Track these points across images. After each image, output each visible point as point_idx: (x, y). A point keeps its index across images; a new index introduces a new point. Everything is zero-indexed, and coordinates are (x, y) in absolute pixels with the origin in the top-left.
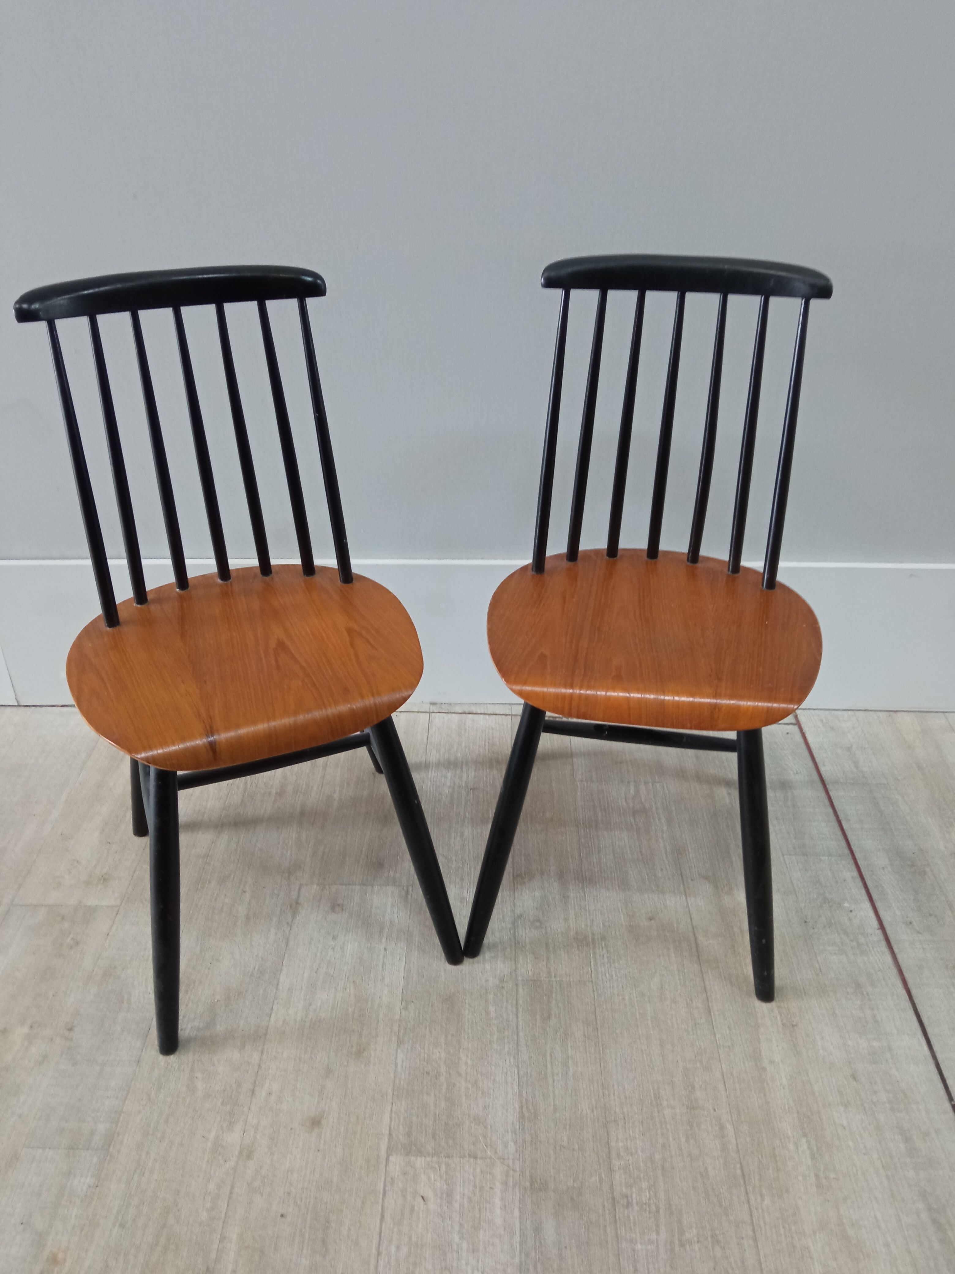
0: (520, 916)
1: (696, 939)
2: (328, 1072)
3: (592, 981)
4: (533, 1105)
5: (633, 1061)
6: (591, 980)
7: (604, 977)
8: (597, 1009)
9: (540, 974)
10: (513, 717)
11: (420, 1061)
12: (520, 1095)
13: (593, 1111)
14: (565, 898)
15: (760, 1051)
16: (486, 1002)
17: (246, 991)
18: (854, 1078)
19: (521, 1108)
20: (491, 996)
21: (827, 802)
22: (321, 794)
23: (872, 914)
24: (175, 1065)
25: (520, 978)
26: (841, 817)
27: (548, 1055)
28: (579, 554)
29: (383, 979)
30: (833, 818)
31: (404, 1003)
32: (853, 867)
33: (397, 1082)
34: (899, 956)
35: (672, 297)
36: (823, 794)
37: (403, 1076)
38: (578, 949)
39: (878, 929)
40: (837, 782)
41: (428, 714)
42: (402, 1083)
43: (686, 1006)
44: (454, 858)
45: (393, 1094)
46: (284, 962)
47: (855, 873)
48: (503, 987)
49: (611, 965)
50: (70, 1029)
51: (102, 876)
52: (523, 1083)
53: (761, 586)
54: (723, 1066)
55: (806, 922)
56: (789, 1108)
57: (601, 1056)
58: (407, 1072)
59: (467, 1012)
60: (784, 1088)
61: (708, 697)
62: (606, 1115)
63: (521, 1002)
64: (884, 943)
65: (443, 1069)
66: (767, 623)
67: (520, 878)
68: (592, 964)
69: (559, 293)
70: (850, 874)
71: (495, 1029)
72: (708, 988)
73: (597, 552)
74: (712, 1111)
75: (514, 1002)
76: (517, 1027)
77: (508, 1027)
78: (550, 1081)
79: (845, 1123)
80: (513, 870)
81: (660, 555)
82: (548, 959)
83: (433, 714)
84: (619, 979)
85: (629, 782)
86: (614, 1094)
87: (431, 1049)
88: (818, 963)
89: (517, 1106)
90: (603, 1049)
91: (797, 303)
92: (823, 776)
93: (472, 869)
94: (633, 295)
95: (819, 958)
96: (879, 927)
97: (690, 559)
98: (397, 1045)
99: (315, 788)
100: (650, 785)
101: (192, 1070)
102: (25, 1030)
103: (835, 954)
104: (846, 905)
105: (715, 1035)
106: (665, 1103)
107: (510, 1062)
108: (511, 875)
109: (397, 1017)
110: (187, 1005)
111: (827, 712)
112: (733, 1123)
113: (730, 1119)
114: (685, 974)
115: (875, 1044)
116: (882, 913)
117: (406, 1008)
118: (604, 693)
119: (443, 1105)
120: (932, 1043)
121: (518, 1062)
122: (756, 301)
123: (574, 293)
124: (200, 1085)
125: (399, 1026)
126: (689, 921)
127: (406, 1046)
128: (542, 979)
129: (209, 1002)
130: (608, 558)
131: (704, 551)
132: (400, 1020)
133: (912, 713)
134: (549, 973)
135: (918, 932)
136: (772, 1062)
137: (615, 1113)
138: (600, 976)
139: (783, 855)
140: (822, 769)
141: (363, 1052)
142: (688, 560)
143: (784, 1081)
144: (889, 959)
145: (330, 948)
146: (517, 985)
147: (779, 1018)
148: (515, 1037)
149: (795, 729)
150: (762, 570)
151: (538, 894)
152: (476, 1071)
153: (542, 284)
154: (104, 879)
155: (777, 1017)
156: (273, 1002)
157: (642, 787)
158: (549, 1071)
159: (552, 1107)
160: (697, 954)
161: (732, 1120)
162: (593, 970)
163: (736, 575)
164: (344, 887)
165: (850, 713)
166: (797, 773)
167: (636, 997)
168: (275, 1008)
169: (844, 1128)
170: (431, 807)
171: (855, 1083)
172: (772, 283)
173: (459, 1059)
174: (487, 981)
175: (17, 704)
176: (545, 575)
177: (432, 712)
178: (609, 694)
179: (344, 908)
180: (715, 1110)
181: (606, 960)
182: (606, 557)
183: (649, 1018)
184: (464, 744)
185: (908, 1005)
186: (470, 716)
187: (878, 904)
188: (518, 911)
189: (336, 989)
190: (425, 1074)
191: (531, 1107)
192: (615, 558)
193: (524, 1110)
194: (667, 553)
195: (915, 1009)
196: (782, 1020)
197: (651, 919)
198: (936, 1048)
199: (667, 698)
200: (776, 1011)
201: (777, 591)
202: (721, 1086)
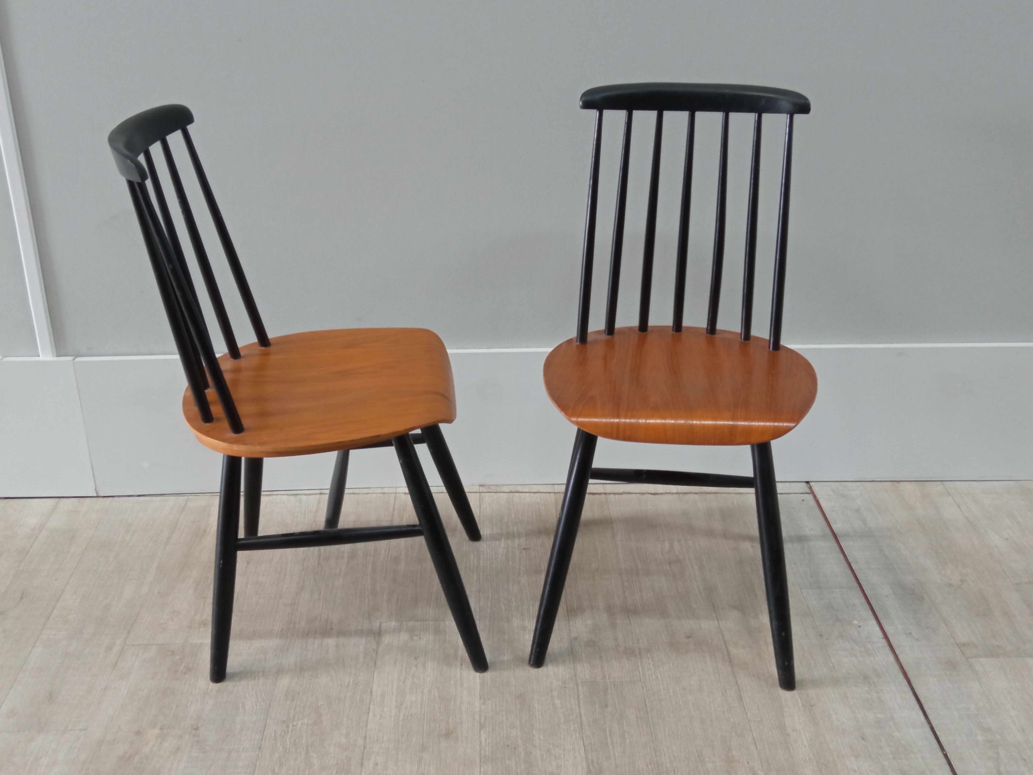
0: (576, 638)
1: (727, 650)
2: (423, 748)
3: (641, 681)
4: (597, 763)
5: (679, 733)
6: (639, 680)
7: (651, 678)
8: (647, 700)
9: (596, 678)
10: (556, 494)
11: (500, 738)
12: (586, 757)
13: (648, 766)
14: (613, 625)
15: (785, 724)
16: (552, 697)
17: (345, 698)
18: (863, 739)
19: (588, 766)
20: (555, 693)
21: (838, 549)
22: (389, 557)
23: (877, 628)
24: (292, 749)
25: (579, 681)
26: (850, 560)
27: (608, 730)
28: (616, 331)
29: (462, 685)
30: (844, 561)
31: (482, 700)
32: (862, 595)
33: (483, 753)
34: (900, 657)
35: (684, 115)
36: (836, 545)
37: (487, 749)
38: (628, 659)
39: (883, 638)
40: (846, 535)
41: (478, 494)
42: (487, 753)
43: (721, 695)
44: (514, 599)
45: (480, 761)
46: (375, 677)
47: (863, 600)
48: (565, 687)
49: (656, 670)
50: (197, 729)
51: (202, 622)
52: (588, 750)
53: (768, 348)
54: (754, 734)
55: (821, 635)
56: (809, 760)
57: (652, 730)
58: (490, 746)
59: (536, 705)
60: (805, 747)
61: (728, 420)
62: (658, 769)
63: (581, 696)
64: (888, 649)
65: (520, 743)
66: (773, 372)
67: (572, 612)
68: (640, 669)
69: (594, 113)
70: (858, 600)
71: (561, 715)
72: (739, 682)
73: (631, 329)
74: (746, 763)
75: (576, 697)
76: (580, 714)
77: (572, 713)
78: (611, 747)
79: (856, 768)
80: (567, 607)
81: (683, 329)
82: (602, 667)
83: (483, 494)
84: (664, 679)
85: (664, 541)
86: (664, 755)
87: (509, 730)
88: (832, 663)
89: (584, 765)
90: (653, 726)
91: (784, 118)
92: (835, 531)
93: (531, 607)
94: (653, 114)
95: (832, 660)
96: (883, 637)
97: (708, 331)
98: (480, 728)
99: (383, 552)
100: (683, 541)
101: (307, 752)
102: (157, 731)
103: (846, 656)
104: (855, 622)
105: (746, 714)
106: (707, 759)
107: (576, 737)
108: (565, 610)
109: (478, 709)
110: (295, 709)
111: (838, 484)
112: (763, 770)
113: (761, 768)
114: (719, 674)
115: (880, 716)
116: (886, 627)
117: (484, 704)
118: (644, 421)
119: (523, 766)
120: (928, 714)
121: (583, 736)
122: (751, 117)
123: (606, 113)
124: (315, 761)
125: (480, 716)
126: (721, 637)
127: (487, 729)
128: (598, 681)
129: (314, 705)
130: (639, 332)
131: (720, 326)
132: (480, 712)
133: (914, 483)
134: (604, 677)
135: (917, 640)
136: (794, 730)
137: (666, 767)
138: (647, 677)
139: (801, 589)
140: (834, 527)
141: (452, 734)
142: (707, 333)
143: (805, 742)
144: (892, 658)
145: (413, 666)
146: (577, 685)
147: (799, 701)
148: (579, 720)
149: (810, 497)
150: (768, 338)
151: (589, 622)
152: (549, 743)
153: (580, 105)
154: (205, 624)
155: (797, 700)
156: (370, 704)
157: (676, 544)
158: (609, 741)
159: (614, 765)
160: (730, 660)
161: (763, 768)
162: (641, 673)
163: (748, 342)
164: (419, 623)
165: (858, 483)
166: (812, 529)
167: (679, 691)
168: (372, 707)
169: (855, 771)
170: (489, 563)
171: (863, 741)
172: (763, 102)
173: (533, 736)
174: (551, 683)
175: (96, 495)
176: (588, 345)
177: (482, 492)
178: (648, 421)
179: (422, 637)
180: (748, 763)
181: (652, 666)
182: (638, 332)
183: (691, 704)
184: (513, 516)
185: (908, 689)
186: (517, 494)
187: (883, 622)
188: (573, 635)
189: (422, 693)
190: (506, 747)
191: (596, 765)
192: (646, 333)
193: (591, 767)
194: (688, 328)
195: (914, 692)
196: (802, 703)
197: (688, 637)
198: (930, 717)
199: (695, 422)
200: (797, 696)
201: (781, 352)
202: (753, 747)
